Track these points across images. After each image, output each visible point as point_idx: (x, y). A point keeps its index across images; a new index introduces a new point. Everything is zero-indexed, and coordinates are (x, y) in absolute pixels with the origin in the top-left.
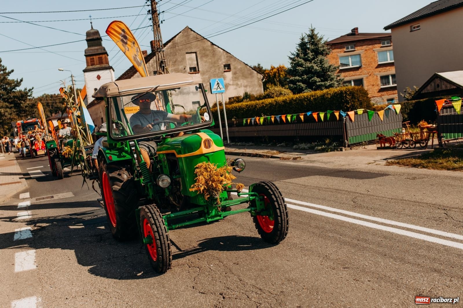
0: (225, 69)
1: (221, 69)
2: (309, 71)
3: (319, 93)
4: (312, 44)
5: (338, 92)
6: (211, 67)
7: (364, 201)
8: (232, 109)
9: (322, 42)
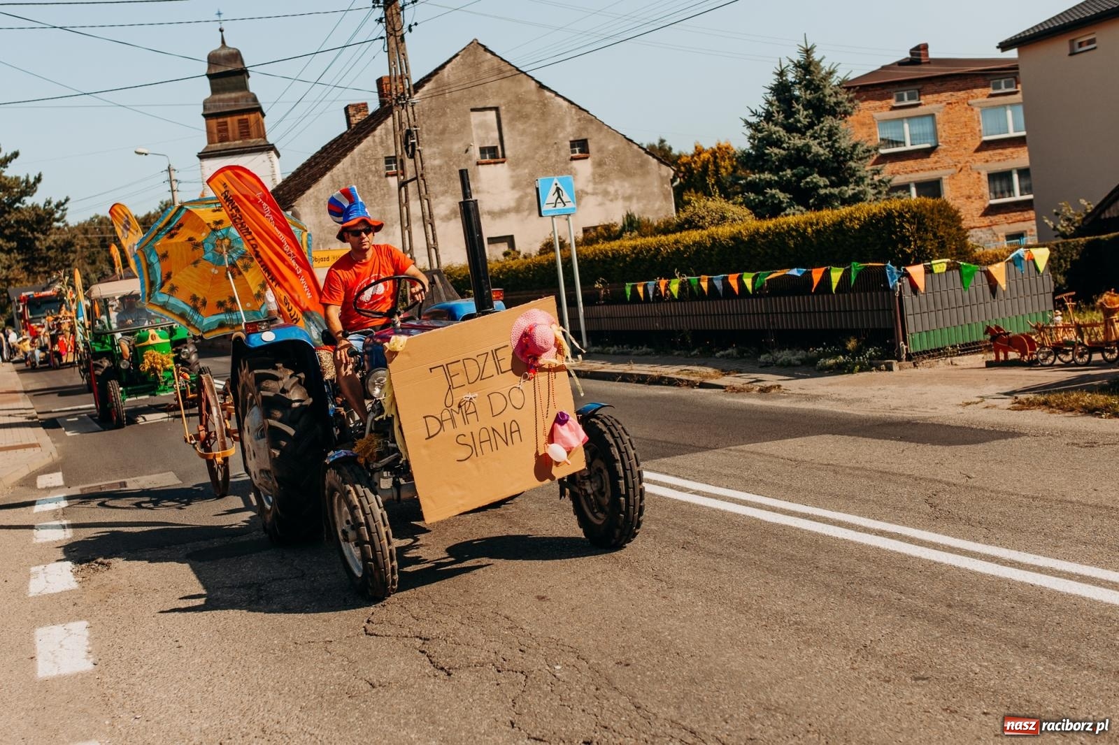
0: (574, 152)
1: (563, 153)
2: (798, 158)
3: (828, 216)
4: (807, 87)
5: (881, 213)
6: (537, 148)
7: (958, 502)
8: (594, 258)
9: (835, 81)
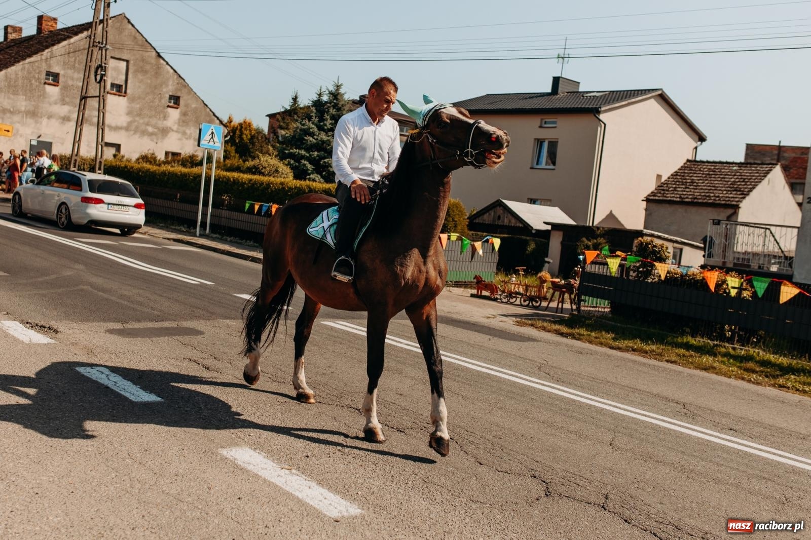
0: (170, 102)
1: (163, 101)
4: (334, 107)
6: (148, 93)
